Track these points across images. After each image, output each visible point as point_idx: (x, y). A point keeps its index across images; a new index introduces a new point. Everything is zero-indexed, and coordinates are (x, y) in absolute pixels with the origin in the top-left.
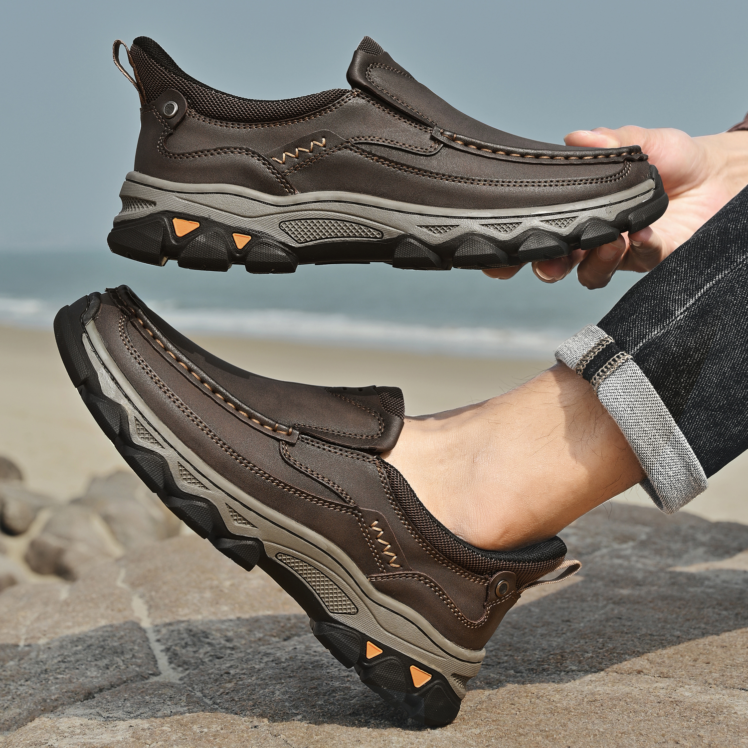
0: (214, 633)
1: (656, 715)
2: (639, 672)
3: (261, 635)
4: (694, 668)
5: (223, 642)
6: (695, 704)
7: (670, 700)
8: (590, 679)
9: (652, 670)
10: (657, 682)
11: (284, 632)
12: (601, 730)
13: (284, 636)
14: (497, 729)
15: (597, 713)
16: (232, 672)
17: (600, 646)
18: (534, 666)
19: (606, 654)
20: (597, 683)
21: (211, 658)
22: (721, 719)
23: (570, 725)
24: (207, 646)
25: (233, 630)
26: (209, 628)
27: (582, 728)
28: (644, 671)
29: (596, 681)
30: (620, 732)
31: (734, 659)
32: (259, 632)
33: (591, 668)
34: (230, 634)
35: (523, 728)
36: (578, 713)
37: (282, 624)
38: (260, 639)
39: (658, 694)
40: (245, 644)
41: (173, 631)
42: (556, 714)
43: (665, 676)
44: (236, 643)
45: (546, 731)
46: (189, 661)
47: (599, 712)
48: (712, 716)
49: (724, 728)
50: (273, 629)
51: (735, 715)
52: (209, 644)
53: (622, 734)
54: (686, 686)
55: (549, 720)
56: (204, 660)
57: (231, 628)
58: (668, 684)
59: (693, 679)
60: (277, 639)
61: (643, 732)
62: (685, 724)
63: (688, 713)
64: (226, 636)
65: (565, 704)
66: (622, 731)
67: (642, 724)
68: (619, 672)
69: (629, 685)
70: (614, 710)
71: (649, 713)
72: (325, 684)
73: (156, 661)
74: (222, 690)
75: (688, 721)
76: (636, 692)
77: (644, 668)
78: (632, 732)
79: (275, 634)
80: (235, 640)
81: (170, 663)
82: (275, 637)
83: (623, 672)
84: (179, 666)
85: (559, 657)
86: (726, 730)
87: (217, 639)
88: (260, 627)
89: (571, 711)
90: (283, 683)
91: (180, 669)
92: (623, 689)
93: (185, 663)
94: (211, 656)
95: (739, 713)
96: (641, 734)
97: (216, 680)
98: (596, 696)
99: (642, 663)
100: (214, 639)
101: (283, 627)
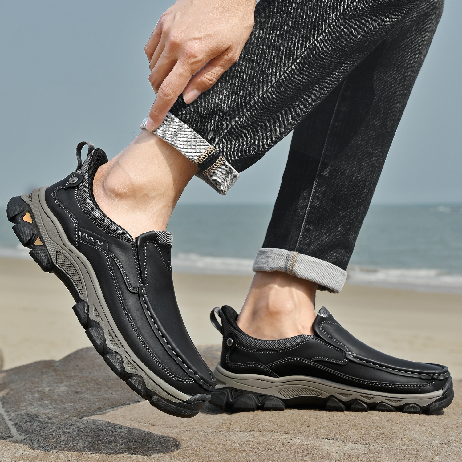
0: (41, 415)
1: (281, 451)
2: (272, 431)
3: (68, 416)
4: (301, 429)
5: (46, 420)
6: (301, 445)
7: (289, 443)
8: (246, 435)
9: (279, 430)
10: (282, 436)
11: (80, 414)
12: (253, 458)
13: (79, 416)
14: (198, 458)
15: (251, 450)
16: (54, 434)
17: (252, 418)
18: (214, 430)
19: (255, 422)
20: (250, 437)
21: (40, 428)
22: (315, 452)
23: (237, 456)
24: (37, 422)
25: (51, 413)
26: (39, 413)
27: (243, 458)
28: (275, 430)
29: (250, 436)
30: (263, 459)
31: (322, 424)
32: (66, 415)
33: (247, 429)
34: (50, 416)
35: (212, 458)
36: (241, 450)
37: (79, 410)
38: (67, 418)
39: (282, 441)
40: (59, 421)
41: (18, 415)
42: (229, 451)
43: (286, 433)
44: (54, 420)
45: (224, 459)
46: (28, 430)
47: (252, 450)
48: (310, 451)
49: (316, 456)
50: (74, 413)
51: (322, 450)
52: (39, 421)
53: (264, 460)
54: (297, 437)
55: (225, 454)
56: (36, 429)
57: (50, 413)
58: (287, 436)
59: (301, 434)
60: (76, 418)
61: (275, 459)
62: (297, 455)
63: (298, 450)
64: (48, 417)
65: (233, 447)
66: (264, 459)
67: (274, 455)
68: (262, 431)
69: (267, 437)
70: (260, 449)
71: (278, 450)
73: (10, 430)
74: (49, 443)
75: (298, 454)
76: (270, 441)
77: (275, 429)
78: (269, 459)
79: (75, 416)
80: (53, 419)
81: (18, 431)
82: (75, 417)
83: (264, 431)
84: (23, 433)
85: (229, 425)
86: (317, 457)
87: (43, 418)
88: (67, 412)
89: (237, 450)
91: (24, 434)
92: (263, 439)
93: (26, 431)
94: (40, 427)
95: (324, 449)
96: (274, 460)
97: (45, 438)
98: (250, 442)
99: (274, 426)
100: (41, 418)
101: (79, 412)
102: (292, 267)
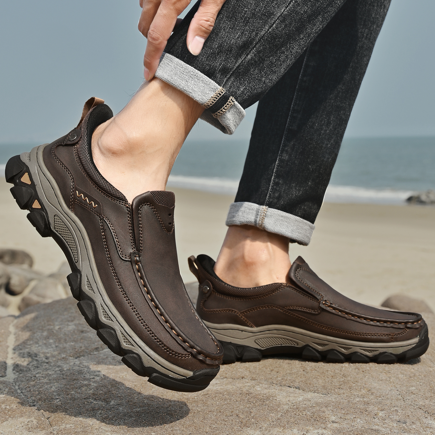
0: (40, 354)
3: (64, 356)
5: (44, 359)
11: (76, 354)
13: (76, 356)
16: (37, 376)
19: (231, 369)
21: (35, 368)
24: (35, 361)
25: (51, 353)
26: (39, 352)
32: (64, 354)
33: (221, 376)
34: (48, 355)
37: (76, 350)
38: (63, 358)
40: (55, 360)
41: (21, 353)
44: (50, 360)
46: (23, 369)
50: (71, 353)
52: (37, 360)
56: (30, 369)
57: (50, 352)
60: (72, 358)
64: (46, 356)
68: (234, 378)
72: (79, 382)
73: (6, 369)
74: (28, 385)
77: (245, 376)
79: (71, 355)
80: (50, 358)
81: (13, 370)
82: (71, 357)
84: (17, 372)
87: (41, 358)
88: (65, 352)
90: (58, 382)
91: (18, 373)
93: (21, 370)
94: (35, 366)
97: (28, 380)
100: (40, 358)
101: (76, 351)
102: (262, 222)
